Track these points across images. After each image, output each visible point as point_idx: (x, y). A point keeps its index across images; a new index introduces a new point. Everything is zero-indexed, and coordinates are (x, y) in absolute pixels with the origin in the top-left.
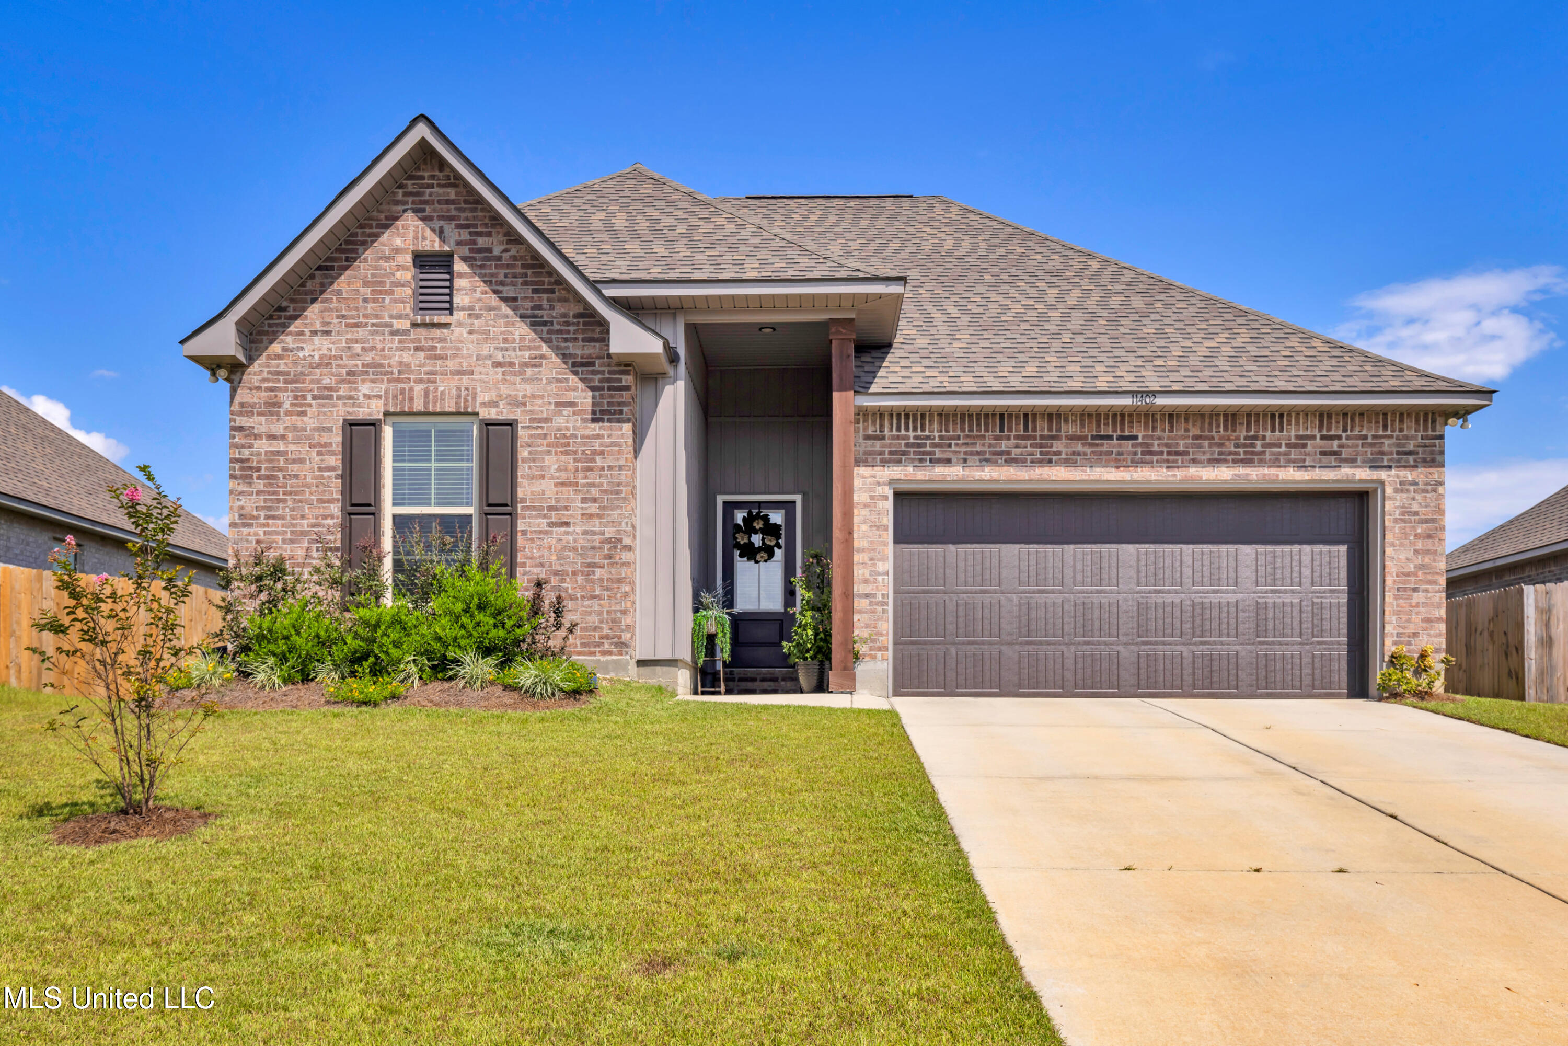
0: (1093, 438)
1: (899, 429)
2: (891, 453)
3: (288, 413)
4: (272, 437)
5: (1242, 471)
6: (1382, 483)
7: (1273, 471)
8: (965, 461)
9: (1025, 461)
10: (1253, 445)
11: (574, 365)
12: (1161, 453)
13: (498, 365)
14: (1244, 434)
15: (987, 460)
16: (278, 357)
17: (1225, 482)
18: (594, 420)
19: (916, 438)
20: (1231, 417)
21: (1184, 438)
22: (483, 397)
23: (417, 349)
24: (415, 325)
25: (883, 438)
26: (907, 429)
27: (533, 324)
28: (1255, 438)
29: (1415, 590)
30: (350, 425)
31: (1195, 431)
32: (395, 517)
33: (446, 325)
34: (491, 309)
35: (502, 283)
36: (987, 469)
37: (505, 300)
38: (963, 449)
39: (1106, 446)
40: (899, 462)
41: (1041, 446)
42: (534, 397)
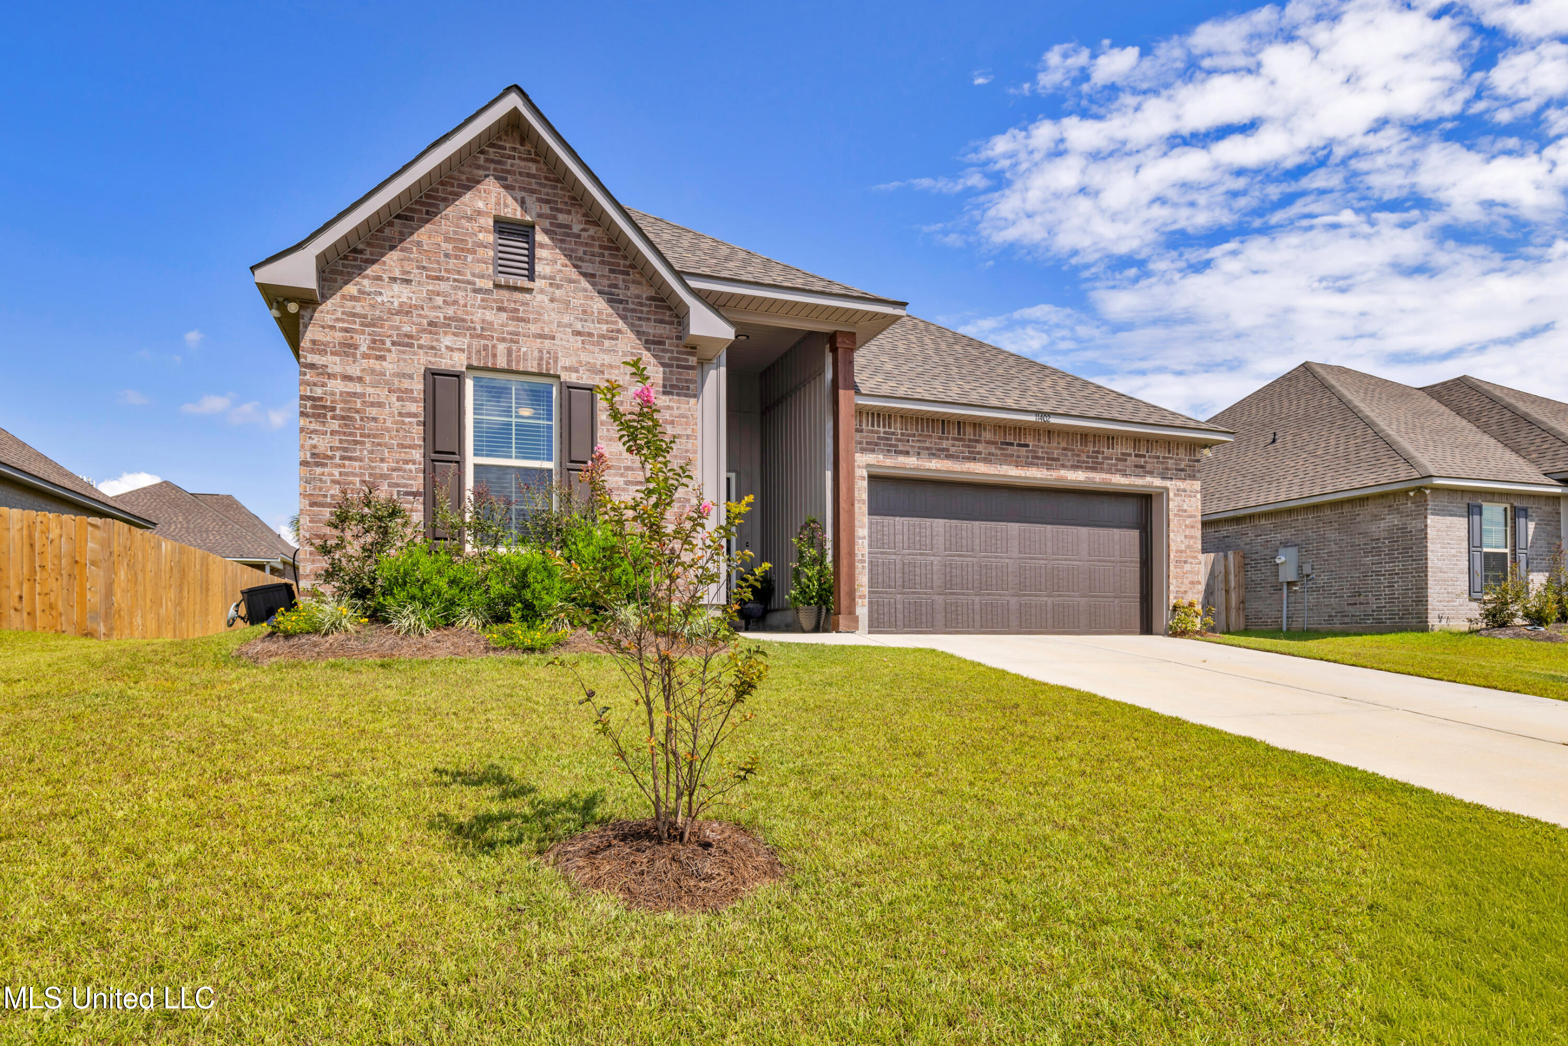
0: (1002, 443)
1: (873, 425)
2: (867, 443)
3: (365, 356)
4: (347, 378)
5: (1091, 475)
6: (1167, 489)
7: (1108, 476)
8: (919, 454)
9: (958, 457)
10: (1097, 457)
11: (647, 342)
12: (1043, 458)
13: (579, 333)
14: (1091, 449)
15: (933, 454)
16: (353, 298)
17: (1081, 482)
18: (665, 393)
19: (885, 433)
20: (1085, 436)
21: (1057, 448)
22: (563, 362)
23: (500, 309)
24: (497, 286)
25: (862, 431)
26: (879, 426)
27: (610, 301)
28: (1098, 452)
29: (1185, 562)
30: (433, 376)
31: (1063, 445)
32: (477, 466)
33: (529, 291)
34: (571, 281)
35: (581, 259)
36: (934, 461)
37: (585, 275)
38: (918, 444)
39: (1011, 450)
40: (873, 451)
41: (969, 447)
42: (611, 366)
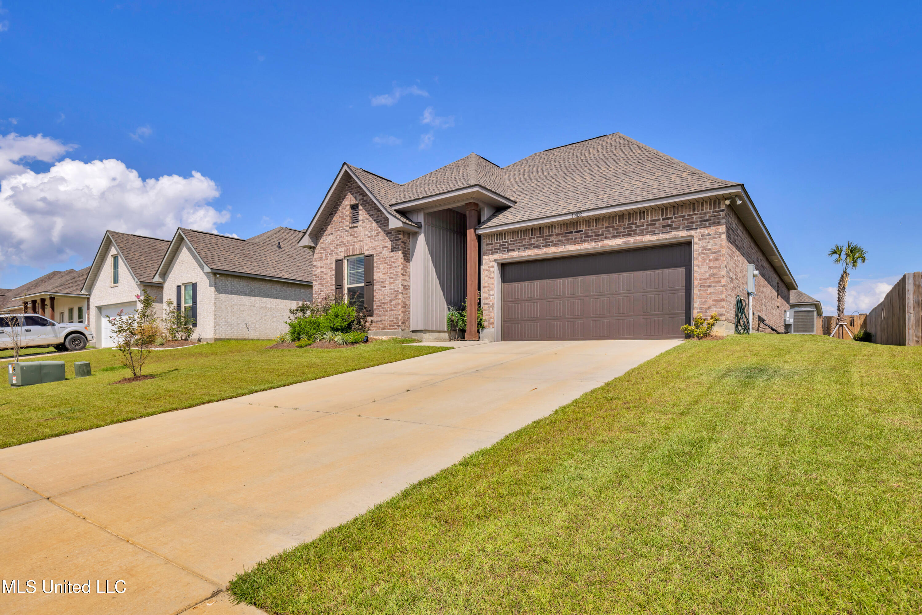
0: (566, 233)
1: (497, 240)
2: (495, 249)
3: (324, 260)
4: (321, 267)
5: (626, 239)
6: (693, 236)
7: (640, 237)
8: (519, 249)
9: (540, 246)
10: (631, 227)
11: (387, 234)
12: (592, 236)
13: (369, 237)
14: (627, 223)
15: (527, 248)
16: (322, 243)
17: (619, 245)
18: (392, 251)
19: (503, 242)
20: (621, 216)
21: (601, 228)
22: (366, 248)
23: (351, 235)
24: (350, 228)
25: (492, 244)
26: (500, 240)
27: (377, 222)
28: (632, 224)
29: (709, 286)
30: (337, 261)
31: (606, 225)
32: (349, 289)
33: (357, 227)
34: (367, 219)
35: (370, 211)
36: (527, 251)
37: (370, 216)
38: (519, 245)
39: (571, 236)
40: (497, 252)
41: (546, 239)
42: (377, 246)
